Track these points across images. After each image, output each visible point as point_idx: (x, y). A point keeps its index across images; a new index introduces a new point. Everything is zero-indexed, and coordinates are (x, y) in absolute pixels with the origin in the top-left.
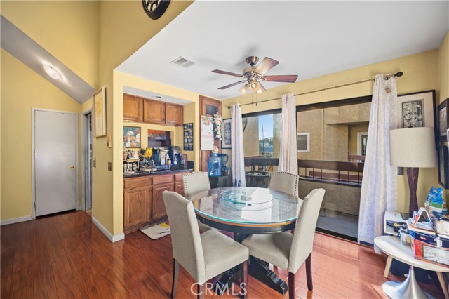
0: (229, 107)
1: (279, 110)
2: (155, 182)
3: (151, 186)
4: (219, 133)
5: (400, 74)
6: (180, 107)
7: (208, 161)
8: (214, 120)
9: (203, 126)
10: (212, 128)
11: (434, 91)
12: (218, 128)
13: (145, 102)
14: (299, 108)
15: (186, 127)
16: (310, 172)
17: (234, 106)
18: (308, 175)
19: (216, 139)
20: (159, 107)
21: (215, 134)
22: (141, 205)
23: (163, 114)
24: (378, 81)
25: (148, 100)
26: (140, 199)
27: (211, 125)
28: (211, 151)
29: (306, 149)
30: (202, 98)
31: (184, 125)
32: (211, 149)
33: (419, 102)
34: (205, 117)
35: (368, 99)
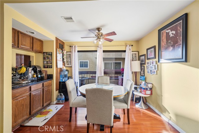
0: (70, 46)
1: (96, 51)
2: (32, 89)
3: (29, 93)
4: (65, 59)
5: (132, 46)
6: (41, 41)
7: (60, 73)
8: (62, 52)
9: (58, 55)
10: (62, 56)
11: (138, 51)
12: (65, 56)
13: (19, 34)
14: (104, 51)
15: (45, 54)
16: (91, 76)
17: (74, 46)
18: (90, 77)
19: (63, 62)
20: (29, 39)
21: (63, 59)
22: (23, 107)
23: (31, 45)
24: (128, 46)
25: (21, 33)
26: (23, 103)
27: (61, 54)
28: (61, 68)
29: (88, 67)
30: (57, 39)
31: (44, 53)
32: (62, 67)
33: (136, 54)
34: (59, 50)
35: (125, 51)
